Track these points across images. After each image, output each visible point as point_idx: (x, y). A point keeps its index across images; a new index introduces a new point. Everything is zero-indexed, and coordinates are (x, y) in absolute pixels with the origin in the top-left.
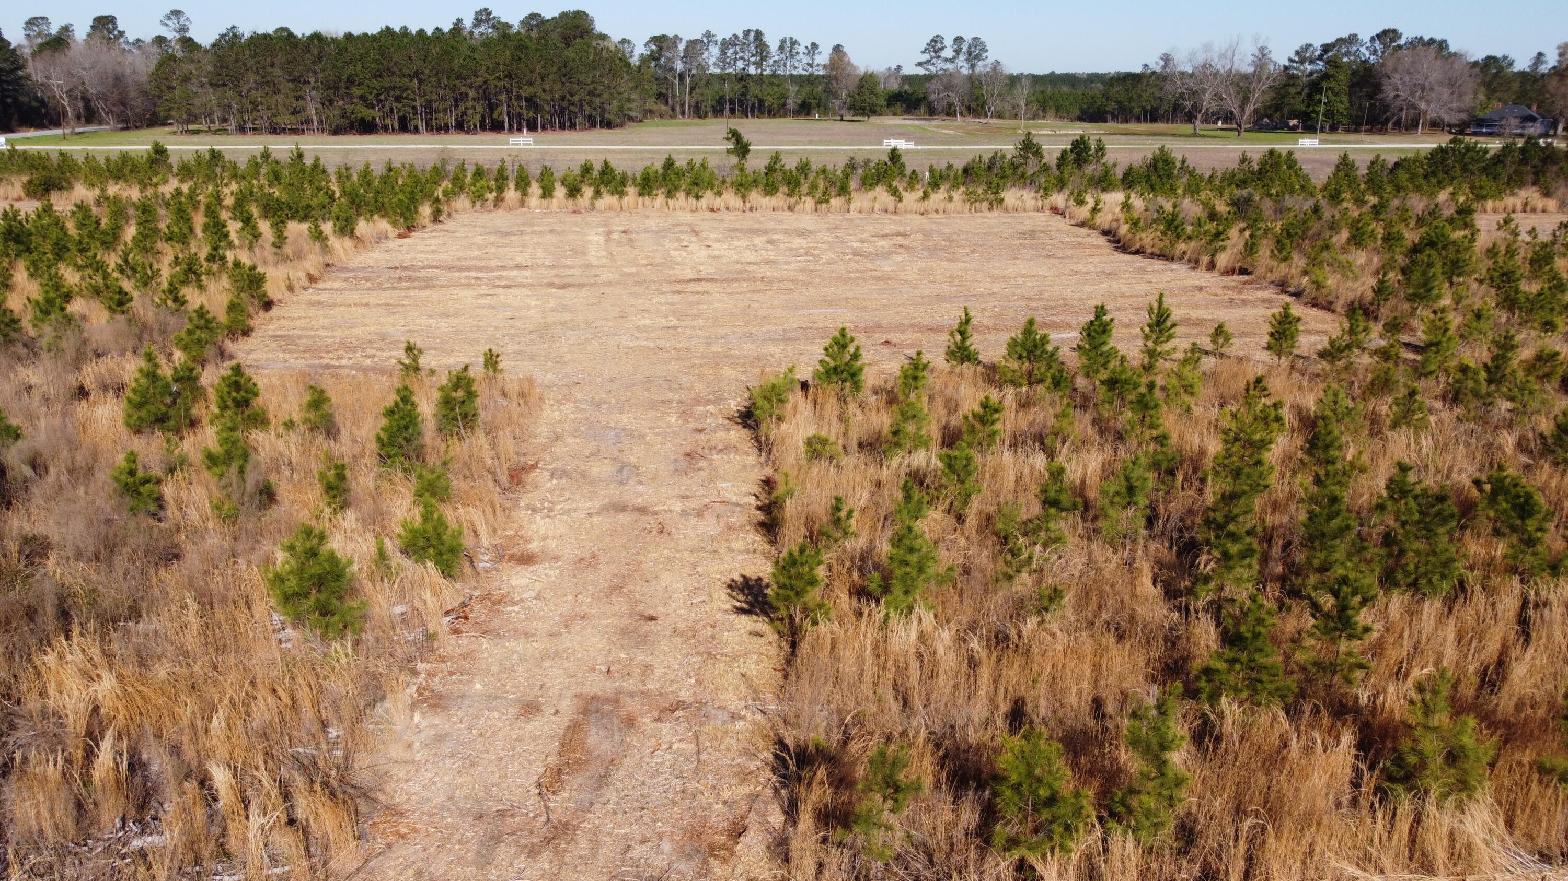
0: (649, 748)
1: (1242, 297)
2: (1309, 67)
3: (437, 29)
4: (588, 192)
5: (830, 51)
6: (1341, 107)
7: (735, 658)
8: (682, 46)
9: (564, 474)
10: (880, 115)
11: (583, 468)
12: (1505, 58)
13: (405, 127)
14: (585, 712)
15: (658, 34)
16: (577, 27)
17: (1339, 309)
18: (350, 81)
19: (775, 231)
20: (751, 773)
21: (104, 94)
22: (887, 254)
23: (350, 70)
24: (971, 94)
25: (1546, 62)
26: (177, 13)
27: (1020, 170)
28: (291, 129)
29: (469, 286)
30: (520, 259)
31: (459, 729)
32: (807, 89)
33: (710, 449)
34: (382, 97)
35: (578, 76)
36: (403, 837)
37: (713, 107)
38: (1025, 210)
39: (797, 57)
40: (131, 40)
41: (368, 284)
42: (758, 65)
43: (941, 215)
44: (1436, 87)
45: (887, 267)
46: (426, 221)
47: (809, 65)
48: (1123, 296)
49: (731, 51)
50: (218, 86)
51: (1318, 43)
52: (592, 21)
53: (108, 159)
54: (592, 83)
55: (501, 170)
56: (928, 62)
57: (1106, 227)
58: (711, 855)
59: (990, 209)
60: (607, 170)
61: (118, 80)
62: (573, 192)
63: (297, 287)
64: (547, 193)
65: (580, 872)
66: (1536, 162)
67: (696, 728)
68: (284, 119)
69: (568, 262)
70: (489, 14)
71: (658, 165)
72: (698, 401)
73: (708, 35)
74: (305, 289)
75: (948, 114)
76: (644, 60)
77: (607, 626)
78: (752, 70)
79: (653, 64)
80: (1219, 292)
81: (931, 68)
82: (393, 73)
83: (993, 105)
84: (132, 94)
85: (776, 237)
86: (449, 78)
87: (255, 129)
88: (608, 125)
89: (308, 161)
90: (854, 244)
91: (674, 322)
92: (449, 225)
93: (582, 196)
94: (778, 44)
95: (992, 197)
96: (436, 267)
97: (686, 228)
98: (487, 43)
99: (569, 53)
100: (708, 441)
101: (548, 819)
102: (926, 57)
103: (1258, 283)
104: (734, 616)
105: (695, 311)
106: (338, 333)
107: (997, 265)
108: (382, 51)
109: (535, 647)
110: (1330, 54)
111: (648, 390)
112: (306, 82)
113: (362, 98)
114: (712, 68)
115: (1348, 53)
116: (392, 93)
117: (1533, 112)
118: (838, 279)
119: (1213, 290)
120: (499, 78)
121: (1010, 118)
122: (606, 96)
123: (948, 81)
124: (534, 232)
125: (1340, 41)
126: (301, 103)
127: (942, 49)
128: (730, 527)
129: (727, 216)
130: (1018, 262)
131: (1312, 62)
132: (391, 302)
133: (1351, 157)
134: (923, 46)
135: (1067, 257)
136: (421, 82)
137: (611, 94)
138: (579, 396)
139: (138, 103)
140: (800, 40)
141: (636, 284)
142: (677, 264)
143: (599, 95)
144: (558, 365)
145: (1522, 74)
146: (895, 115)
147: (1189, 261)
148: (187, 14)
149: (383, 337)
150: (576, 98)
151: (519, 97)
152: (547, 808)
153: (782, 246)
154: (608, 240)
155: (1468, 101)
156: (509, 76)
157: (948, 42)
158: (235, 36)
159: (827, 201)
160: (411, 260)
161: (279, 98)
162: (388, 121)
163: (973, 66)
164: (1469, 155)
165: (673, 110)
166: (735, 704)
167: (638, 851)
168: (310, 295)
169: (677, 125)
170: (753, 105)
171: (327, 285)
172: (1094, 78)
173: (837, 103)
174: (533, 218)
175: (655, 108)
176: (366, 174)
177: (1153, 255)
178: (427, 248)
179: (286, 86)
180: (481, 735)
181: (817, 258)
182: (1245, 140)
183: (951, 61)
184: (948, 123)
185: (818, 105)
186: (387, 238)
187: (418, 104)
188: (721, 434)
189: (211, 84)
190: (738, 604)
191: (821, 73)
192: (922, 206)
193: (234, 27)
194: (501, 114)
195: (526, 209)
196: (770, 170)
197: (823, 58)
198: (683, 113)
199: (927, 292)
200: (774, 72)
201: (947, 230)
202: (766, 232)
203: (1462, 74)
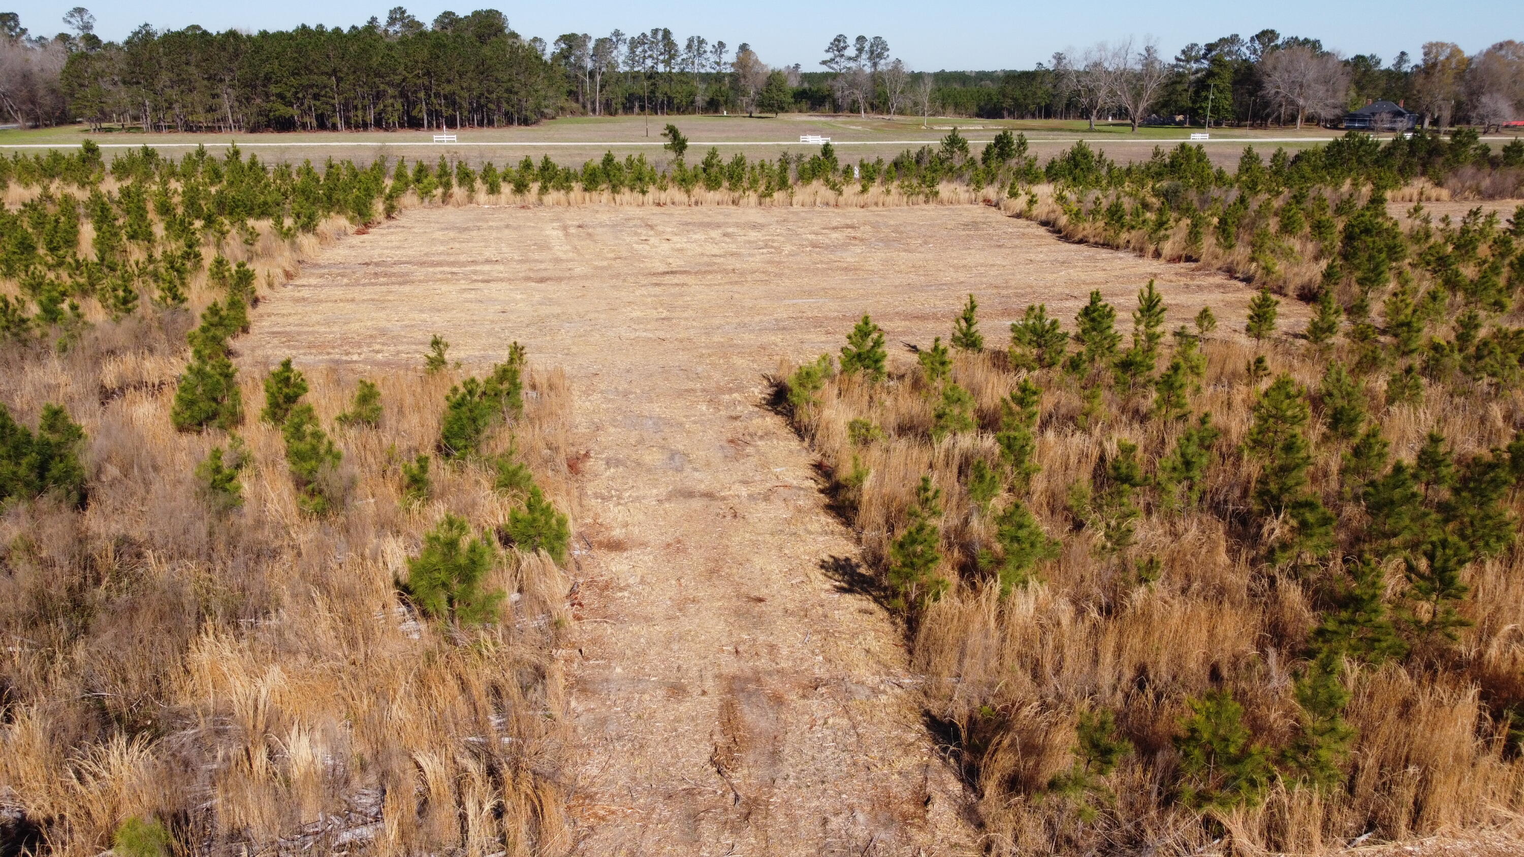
0: (806, 724)
1: (1196, 282)
2: (1194, 66)
3: (353, 27)
4: (535, 187)
5: (737, 50)
6: (1226, 104)
7: (854, 635)
8: (591, 45)
9: (618, 463)
10: (787, 112)
11: (635, 457)
12: (1373, 57)
13: (323, 124)
14: (731, 691)
15: (567, 33)
16: (491, 25)
17: (1291, 293)
18: (268, 79)
19: (726, 224)
20: (912, 744)
21: (13, 92)
22: (844, 246)
23: (267, 68)
24: (874, 91)
25: (1408, 61)
26: (80, 11)
27: (946, 165)
28: (207, 127)
29: (447, 281)
30: (489, 253)
31: (616, 713)
32: (715, 87)
33: (751, 435)
34: (300, 95)
35: (495, 74)
36: (603, 818)
37: (623, 105)
38: (959, 202)
39: (705, 56)
40: (33, 38)
41: (345, 280)
42: (667, 63)
43: (880, 208)
44: (1313, 85)
45: (850, 257)
46: (381, 217)
47: (716, 63)
48: (1084, 283)
49: (640, 49)
50: (131, 84)
51: (1202, 44)
52: (505, 19)
53: (37, 158)
54: (510, 80)
55: (443, 166)
56: (832, 60)
57: (1044, 218)
58: (907, 824)
59: (926, 202)
60: (547, 166)
61: (26, 77)
62: (520, 188)
63: (276, 283)
64: (493, 189)
65: (787, 845)
66: (1423, 154)
67: (843, 703)
68: (201, 118)
69: (537, 256)
70: (404, 12)
71: (598, 161)
72: (721, 390)
73: (617, 33)
74: (284, 286)
75: (852, 111)
76: (554, 57)
77: (719, 608)
78: (661, 68)
79: (563, 62)
80: (1174, 278)
81: (835, 66)
82: (311, 72)
83: (896, 101)
84: (41, 93)
85: (730, 230)
86: (368, 75)
87: (169, 127)
88: (525, 122)
89: (245, 159)
90: (809, 236)
91: (665, 314)
92: (402, 220)
93: (529, 191)
94: (686, 43)
95: (927, 190)
96: (407, 263)
97: (638, 222)
98: (403, 42)
99: (486, 51)
100: (746, 428)
101: (736, 795)
102: (830, 56)
103: (1205, 269)
104: (837, 596)
105: (680, 303)
106: (336, 328)
107: (954, 255)
108: (299, 49)
109: (661, 629)
110: (1214, 53)
111: (667, 379)
112: (222, 81)
113: (281, 96)
114: (621, 65)
115: (1230, 53)
116: (310, 91)
117: (1401, 107)
118: (807, 270)
119: (1167, 277)
120: (418, 76)
121: (911, 114)
122: (523, 93)
123: (852, 79)
124: (491, 228)
125: (1223, 41)
126: (217, 100)
127: (845, 48)
128: (799, 510)
129: (677, 211)
130: (972, 251)
131: (1197, 60)
132: (376, 297)
133: (1255, 150)
134: (827, 45)
135: (1016, 247)
136: (339, 79)
137: (529, 92)
138: (602, 386)
139: (48, 101)
140: (707, 40)
141: (612, 277)
142: (645, 257)
143: (516, 93)
144: (569, 357)
145: (1388, 72)
146: (800, 111)
147: (1134, 249)
148: (91, 12)
149: (383, 332)
150: (494, 96)
151: (437, 95)
152: (732, 785)
153: (739, 239)
154: (567, 235)
155: (1341, 98)
156: (428, 73)
157: (851, 41)
158: (148, 33)
159: (770, 195)
160: (380, 255)
161: (196, 96)
162: (307, 119)
163: (875, 65)
164: (1363, 148)
165: (584, 107)
166: (872, 680)
167: (835, 823)
168: (288, 291)
169: (590, 122)
170: (663, 102)
171: (303, 281)
172: (982, 76)
173: (745, 100)
174: (483, 214)
175: (566, 105)
176: (308, 171)
177: (1096, 245)
178: (390, 244)
179: (201, 84)
180: (639, 717)
181: (779, 250)
182: (1140, 135)
183: (854, 59)
184: (853, 119)
185: (726, 102)
186: (346, 234)
187: (336, 101)
188: (757, 421)
189: (124, 82)
190: (837, 584)
191: (728, 71)
192: (862, 199)
193: (147, 25)
194: (420, 111)
195: (474, 205)
196: (708, 165)
197: (730, 56)
198: (594, 111)
199: (897, 282)
200: (682, 70)
201: (892, 223)
202: (718, 226)
203: (1335, 72)
